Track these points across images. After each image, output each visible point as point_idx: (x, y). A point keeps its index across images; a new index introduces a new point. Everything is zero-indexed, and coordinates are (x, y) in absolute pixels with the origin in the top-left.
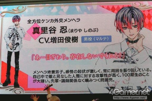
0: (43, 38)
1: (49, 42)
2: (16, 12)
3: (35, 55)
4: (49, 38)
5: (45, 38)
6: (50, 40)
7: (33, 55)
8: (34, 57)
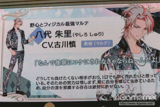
0: (46, 43)
1: (53, 47)
2: (18, 15)
3: (39, 60)
4: (52, 43)
5: (48, 43)
6: (53, 45)
7: (36, 61)
8: (37, 63)
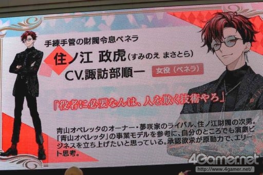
0: (72, 71)
5: (76, 72)
7: (56, 102)
